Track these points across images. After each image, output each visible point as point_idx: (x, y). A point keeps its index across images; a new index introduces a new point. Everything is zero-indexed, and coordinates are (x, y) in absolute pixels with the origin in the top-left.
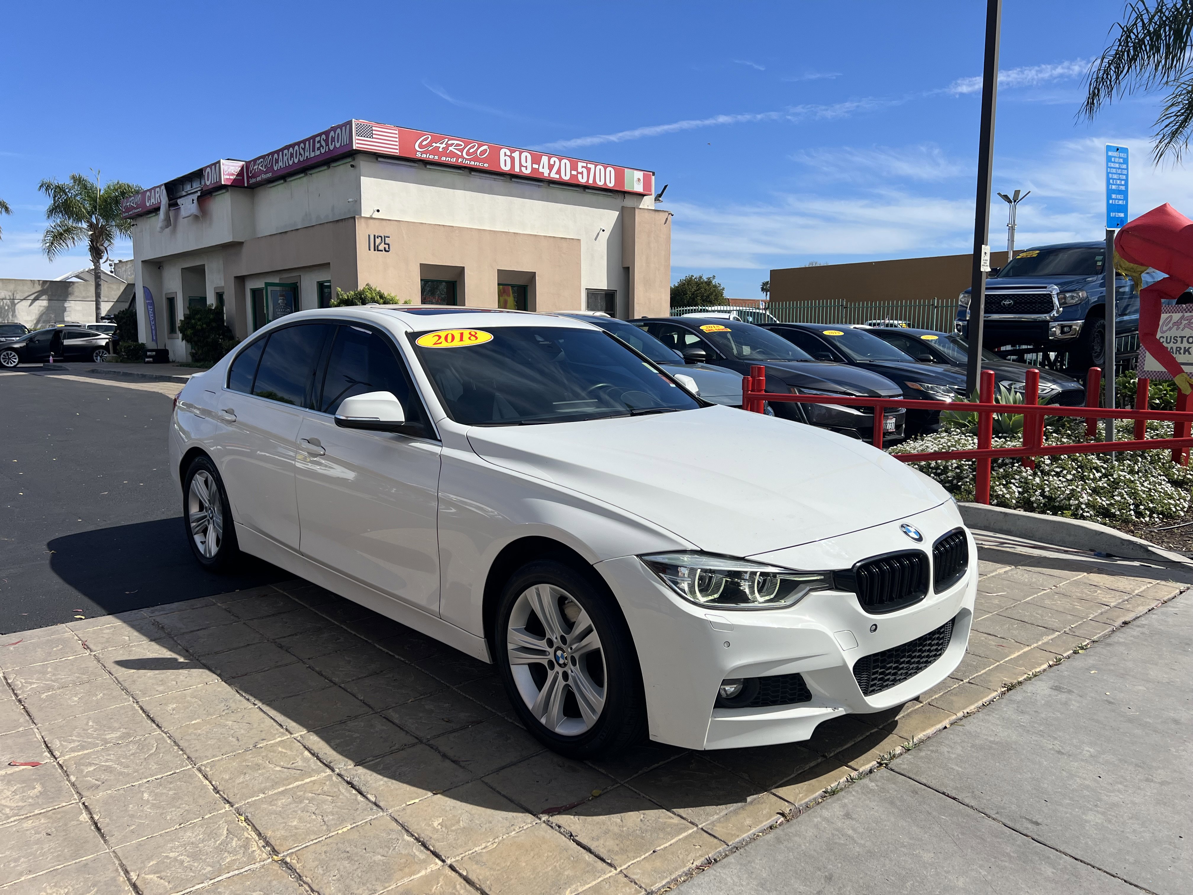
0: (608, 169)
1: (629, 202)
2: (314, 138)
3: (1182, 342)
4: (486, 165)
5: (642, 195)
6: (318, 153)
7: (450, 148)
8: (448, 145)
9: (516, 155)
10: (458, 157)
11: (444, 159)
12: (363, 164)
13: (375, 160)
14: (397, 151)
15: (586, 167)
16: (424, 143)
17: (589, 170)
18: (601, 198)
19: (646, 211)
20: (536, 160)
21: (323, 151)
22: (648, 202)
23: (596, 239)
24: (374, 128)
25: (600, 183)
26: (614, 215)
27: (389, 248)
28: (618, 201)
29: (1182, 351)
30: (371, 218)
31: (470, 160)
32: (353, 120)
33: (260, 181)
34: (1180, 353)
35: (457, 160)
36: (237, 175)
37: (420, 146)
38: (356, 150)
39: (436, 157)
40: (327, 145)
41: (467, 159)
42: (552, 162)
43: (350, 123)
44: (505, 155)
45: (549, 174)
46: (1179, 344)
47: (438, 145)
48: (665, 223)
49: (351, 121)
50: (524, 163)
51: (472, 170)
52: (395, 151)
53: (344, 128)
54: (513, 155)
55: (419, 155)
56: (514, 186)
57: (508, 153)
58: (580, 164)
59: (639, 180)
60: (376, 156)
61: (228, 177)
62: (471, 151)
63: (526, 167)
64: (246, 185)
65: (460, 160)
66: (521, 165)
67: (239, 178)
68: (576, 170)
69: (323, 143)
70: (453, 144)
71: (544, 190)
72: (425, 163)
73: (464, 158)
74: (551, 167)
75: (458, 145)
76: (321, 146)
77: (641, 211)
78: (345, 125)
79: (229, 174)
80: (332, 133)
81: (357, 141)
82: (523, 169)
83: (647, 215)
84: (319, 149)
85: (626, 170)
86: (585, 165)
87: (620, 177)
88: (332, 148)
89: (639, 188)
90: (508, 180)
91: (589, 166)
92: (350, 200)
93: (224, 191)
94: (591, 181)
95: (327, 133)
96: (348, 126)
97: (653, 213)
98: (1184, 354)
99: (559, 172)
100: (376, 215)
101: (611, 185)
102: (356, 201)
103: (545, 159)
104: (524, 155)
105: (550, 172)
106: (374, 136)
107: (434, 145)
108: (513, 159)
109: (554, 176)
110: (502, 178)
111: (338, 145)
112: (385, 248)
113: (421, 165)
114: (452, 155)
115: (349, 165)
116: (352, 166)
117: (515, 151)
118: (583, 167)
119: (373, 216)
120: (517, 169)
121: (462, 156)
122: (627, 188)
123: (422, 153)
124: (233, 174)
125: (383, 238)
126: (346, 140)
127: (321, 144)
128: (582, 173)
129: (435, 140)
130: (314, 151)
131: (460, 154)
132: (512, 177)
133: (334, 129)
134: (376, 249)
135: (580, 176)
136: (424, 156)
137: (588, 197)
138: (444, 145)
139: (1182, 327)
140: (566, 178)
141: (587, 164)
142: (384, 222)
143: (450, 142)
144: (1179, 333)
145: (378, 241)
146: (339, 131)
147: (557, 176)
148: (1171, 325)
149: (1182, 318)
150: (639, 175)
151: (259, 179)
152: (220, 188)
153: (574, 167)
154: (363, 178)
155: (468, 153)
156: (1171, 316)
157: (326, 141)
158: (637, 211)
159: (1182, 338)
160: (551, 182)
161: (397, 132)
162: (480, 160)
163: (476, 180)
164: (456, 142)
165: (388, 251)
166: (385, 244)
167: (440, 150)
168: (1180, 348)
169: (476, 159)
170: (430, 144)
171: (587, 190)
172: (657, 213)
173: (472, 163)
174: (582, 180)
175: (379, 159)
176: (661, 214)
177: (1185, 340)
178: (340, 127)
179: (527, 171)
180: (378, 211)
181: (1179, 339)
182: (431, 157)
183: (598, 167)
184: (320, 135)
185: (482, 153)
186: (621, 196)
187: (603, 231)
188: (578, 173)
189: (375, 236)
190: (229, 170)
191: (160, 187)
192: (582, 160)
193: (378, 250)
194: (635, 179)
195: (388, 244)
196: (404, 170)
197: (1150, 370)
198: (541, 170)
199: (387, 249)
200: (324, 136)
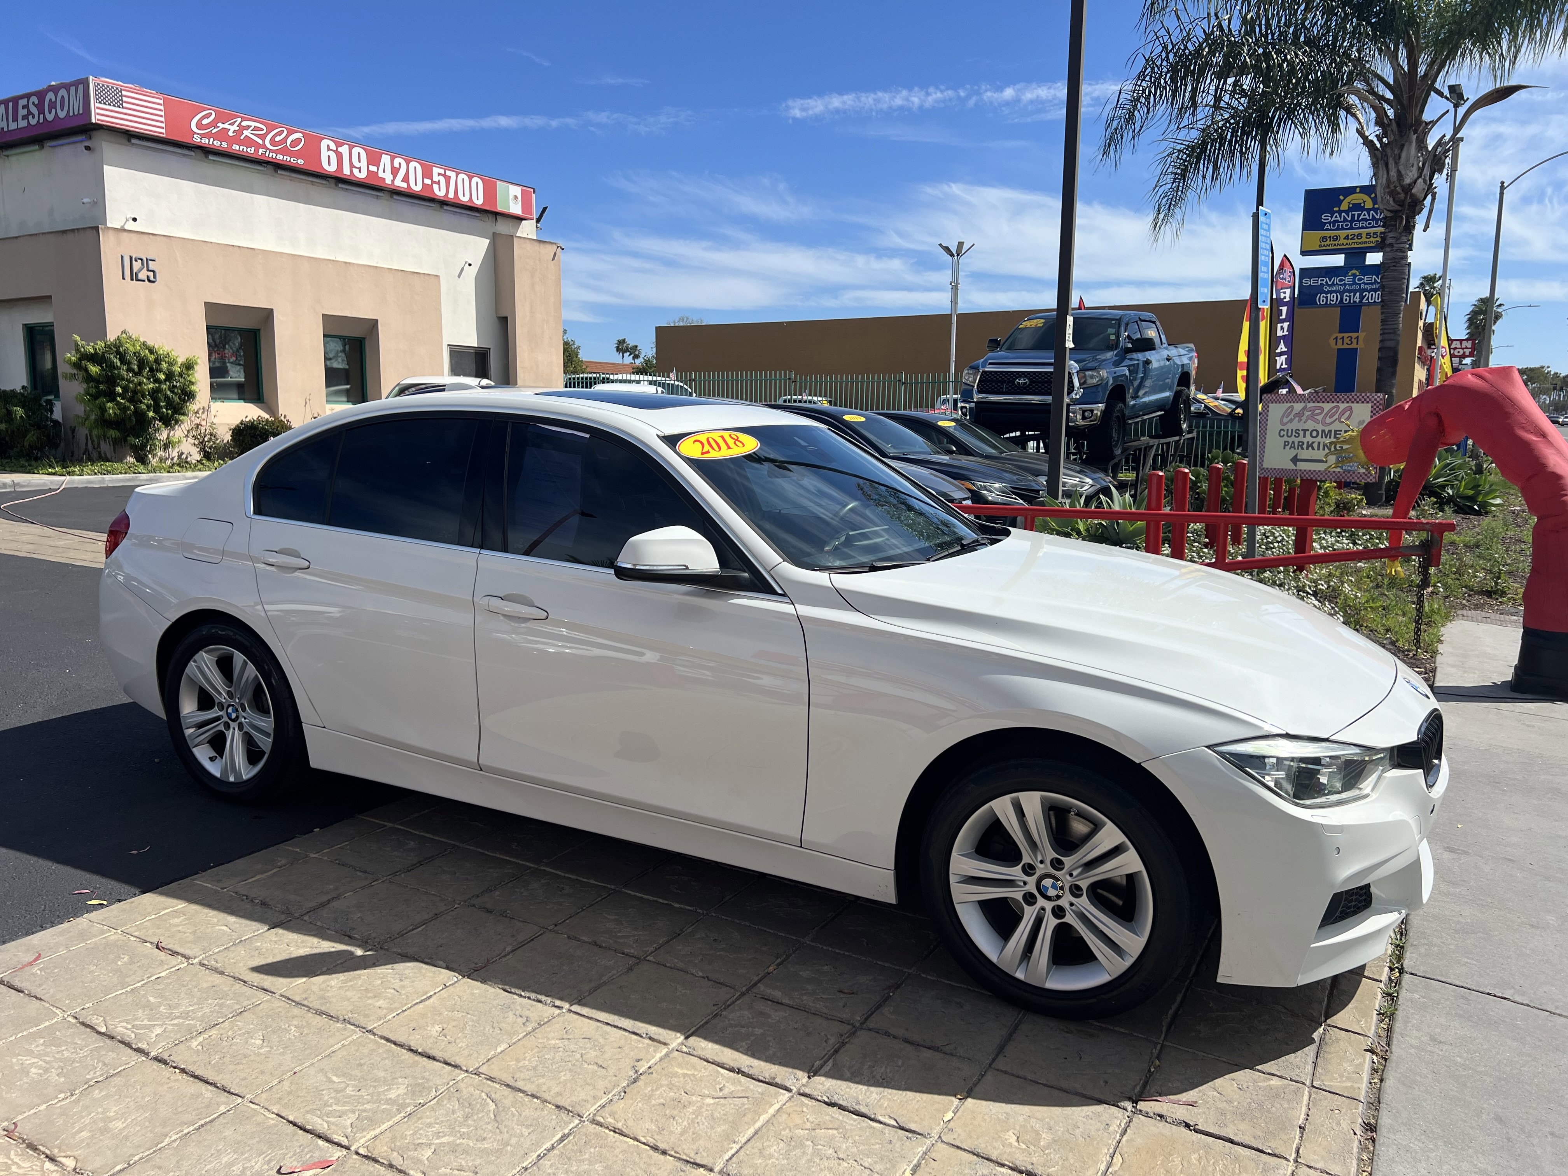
0: (475, 180)
1: (502, 227)
2: (15, 100)
3: (1304, 436)
4: (301, 162)
5: (520, 219)
6: (23, 124)
7: (246, 133)
8: (242, 128)
9: (344, 150)
10: (258, 146)
11: (236, 147)
12: (107, 147)
13: (126, 142)
14: (163, 131)
15: (444, 175)
16: (205, 122)
17: (448, 179)
18: (464, 220)
19: (527, 241)
20: (373, 159)
21: (33, 122)
22: (527, 229)
23: (459, 276)
24: (124, 93)
25: (465, 199)
26: (484, 243)
27: (155, 277)
28: (488, 224)
29: (1305, 446)
30: (123, 230)
31: (277, 152)
32: (91, 77)
34: (1303, 449)
35: (256, 151)
37: (199, 125)
38: (96, 124)
39: (225, 145)
40: (41, 111)
41: (271, 151)
42: (396, 165)
43: (85, 82)
44: (329, 149)
45: (393, 181)
46: (1301, 439)
47: (226, 126)
48: (553, 259)
49: (87, 79)
50: (355, 162)
51: (278, 167)
52: (160, 131)
53: (73, 89)
54: (340, 149)
55: (197, 139)
56: (341, 194)
57: (333, 146)
58: (436, 171)
59: (516, 197)
60: (129, 136)
62: (278, 139)
63: (360, 169)
65: (261, 151)
66: (352, 166)
68: (431, 178)
69: (34, 110)
70: (249, 127)
71: (384, 203)
72: (206, 151)
73: (267, 149)
74: (395, 171)
75: (256, 128)
76: (30, 113)
77: (522, 240)
78: (76, 84)
80: (50, 96)
81: (98, 111)
82: (356, 171)
83: (528, 246)
84: (24, 118)
85: (498, 183)
86: (442, 171)
87: (490, 192)
88: (50, 117)
89: (516, 209)
90: (333, 185)
91: (448, 173)
92: (85, 200)
94: (451, 195)
95: (41, 95)
96: (81, 87)
97: (537, 244)
98: (1307, 449)
99: (406, 179)
100: (131, 226)
101: (479, 202)
102: (95, 203)
103: (386, 159)
104: (355, 151)
105: (394, 178)
106: (125, 105)
107: (221, 125)
108: (339, 156)
109: (399, 183)
110: (324, 182)
111: (62, 115)
112: (148, 277)
113: (200, 154)
114: (249, 142)
115: (81, 147)
116: (88, 148)
117: (342, 145)
118: (439, 174)
119: (126, 227)
120: (346, 171)
121: (264, 146)
122: (500, 208)
123: (202, 136)
125: (146, 262)
126: (76, 107)
127: (29, 111)
128: (438, 183)
129: (222, 118)
130: (15, 119)
131: (261, 142)
132: (339, 181)
133: (55, 89)
134: (134, 277)
135: (436, 187)
136: (205, 141)
137: (444, 216)
138: (235, 127)
139: (1304, 418)
140: (417, 188)
141: (445, 170)
142: (146, 236)
143: (244, 124)
144: (1301, 426)
145: (137, 265)
146: (63, 92)
147: (404, 185)
148: (1291, 416)
149: (1304, 408)
150: (515, 191)
153: (427, 174)
154: (106, 168)
155: (272, 142)
156: (1292, 407)
157: (40, 107)
158: (515, 239)
159: (1305, 431)
160: (395, 193)
161: (161, 102)
162: (291, 154)
163: (285, 181)
164: (254, 124)
165: (153, 282)
166: (148, 270)
167: (231, 133)
168: (1303, 443)
169: (285, 151)
170: (213, 124)
171: (445, 207)
172: (542, 245)
173: (280, 157)
174: (440, 192)
175: (134, 141)
176: (548, 247)
177: (1308, 433)
178: (67, 87)
179: (362, 175)
180: (135, 220)
181: (1301, 433)
182: (217, 143)
183: (461, 176)
184: (28, 96)
185: (296, 142)
186: (491, 218)
187: (470, 265)
188: (433, 182)
189: (131, 258)
192: (440, 165)
193: (138, 280)
194: (511, 197)
195: (153, 271)
196: (174, 159)
197: (1270, 467)
198: (381, 174)
199: (152, 278)
200: (34, 99)
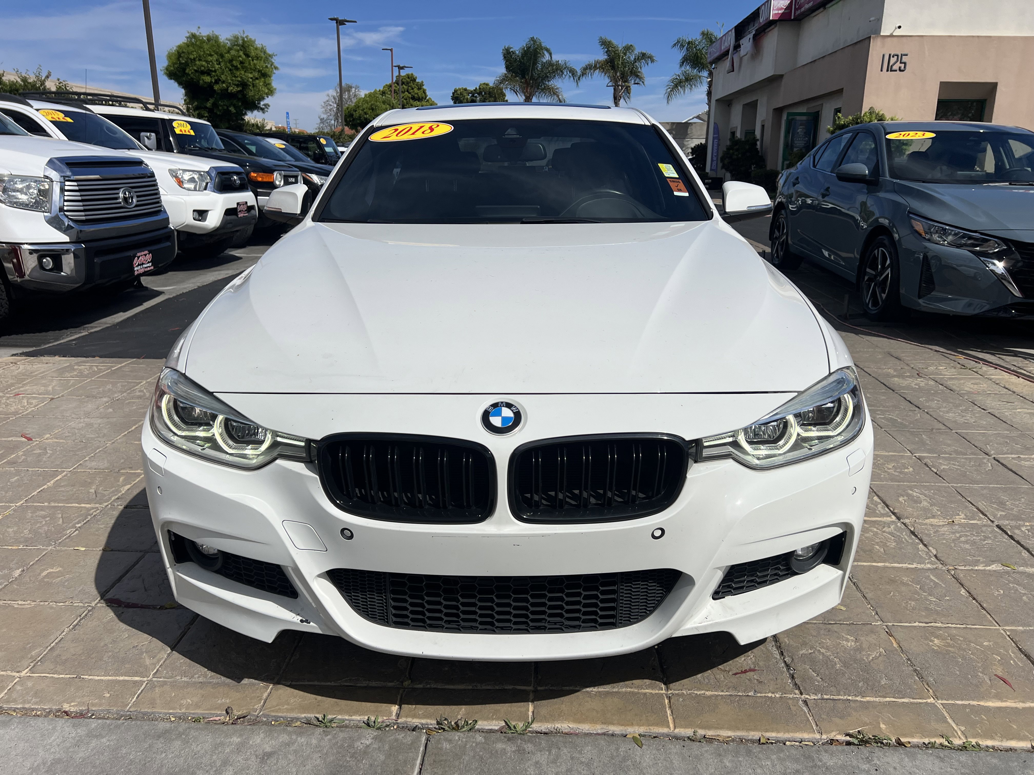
27: (905, 67)
30: (891, 36)
33: (804, 12)
36: (785, 9)
61: (777, 12)
64: (792, 18)
67: (787, 11)
79: (778, 9)
92: (872, 19)
93: (773, 26)
100: (898, 32)
102: (878, 20)
112: (900, 68)
119: (894, 34)
124: (781, 9)
125: (900, 57)
134: (890, 69)
142: (904, 39)
145: (893, 60)
151: (803, 10)
152: (771, 24)
165: (903, 71)
166: (901, 63)
180: (900, 27)
189: (890, 55)
190: (779, 5)
191: (731, 30)
193: (891, 71)
195: (905, 63)
199: (902, 68)
